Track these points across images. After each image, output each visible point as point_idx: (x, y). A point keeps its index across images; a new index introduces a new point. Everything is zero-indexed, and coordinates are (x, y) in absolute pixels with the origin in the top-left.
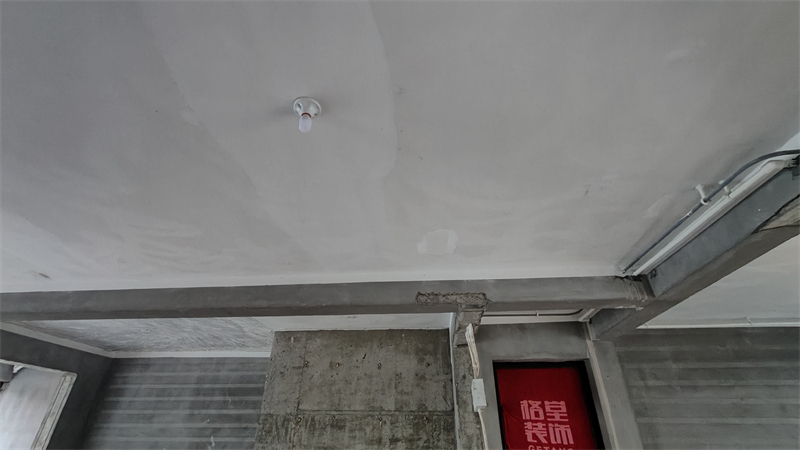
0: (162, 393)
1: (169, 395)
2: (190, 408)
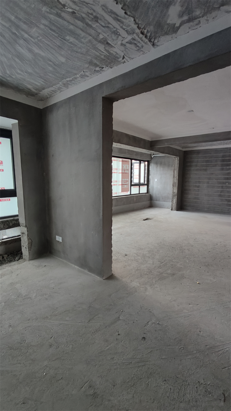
0: (207, 161)
1: (211, 162)
2: (222, 166)
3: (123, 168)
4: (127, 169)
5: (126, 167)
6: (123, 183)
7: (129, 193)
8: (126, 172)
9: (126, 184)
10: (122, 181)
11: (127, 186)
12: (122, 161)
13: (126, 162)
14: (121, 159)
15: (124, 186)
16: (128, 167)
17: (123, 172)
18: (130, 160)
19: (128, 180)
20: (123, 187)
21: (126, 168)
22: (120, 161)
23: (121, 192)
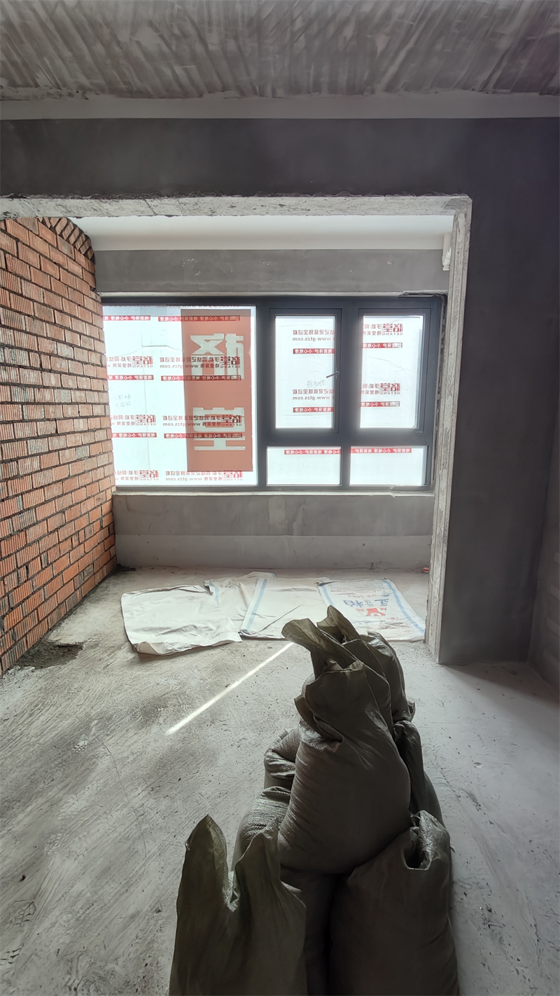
3: (200, 352)
4: (226, 361)
5: (222, 346)
6: (201, 429)
7: (250, 478)
8: (219, 371)
9: (222, 435)
10: (190, 418)
11: (228, 444)
12: (185, 318)
13: (219, 318)
14: (176, 310)
15: (212, 444)
16: (240, 347)
17: (197, 371)
18: (253, 309)
19: (238, 411)
20: (197, 448)
21: (216, 352)
22: (171, 318)
23: (185, 468)
